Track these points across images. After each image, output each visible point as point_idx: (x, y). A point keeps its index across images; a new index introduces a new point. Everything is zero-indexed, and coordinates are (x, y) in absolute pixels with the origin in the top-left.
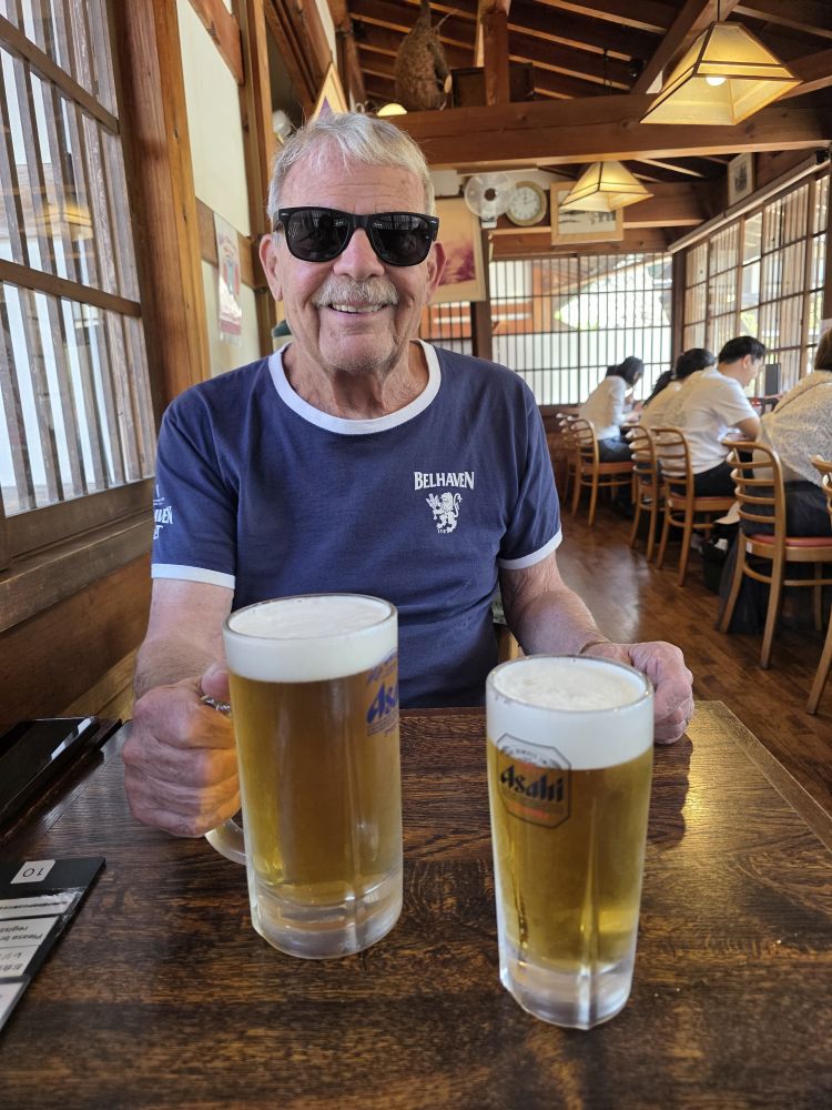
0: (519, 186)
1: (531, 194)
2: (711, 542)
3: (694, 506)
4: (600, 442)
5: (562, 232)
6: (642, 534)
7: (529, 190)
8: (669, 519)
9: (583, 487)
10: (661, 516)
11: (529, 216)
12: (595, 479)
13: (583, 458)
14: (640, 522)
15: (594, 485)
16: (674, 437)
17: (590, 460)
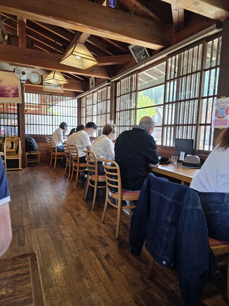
0: (33, 72)
1: (37, 76)
2: (84, 175)
3: (79, 165)
4: (57, 147)
5: (46, 88)
6: (67, 172)
7: (36, 74)
8: (73, 168)
9: (53, 158)
10: (72, 167)
11: (36, 82)
12: (56, 156)
13: (53, 150)
14: (67, 169)
15: (56, 158)
16: (74, 148)
17: (55, 151)
